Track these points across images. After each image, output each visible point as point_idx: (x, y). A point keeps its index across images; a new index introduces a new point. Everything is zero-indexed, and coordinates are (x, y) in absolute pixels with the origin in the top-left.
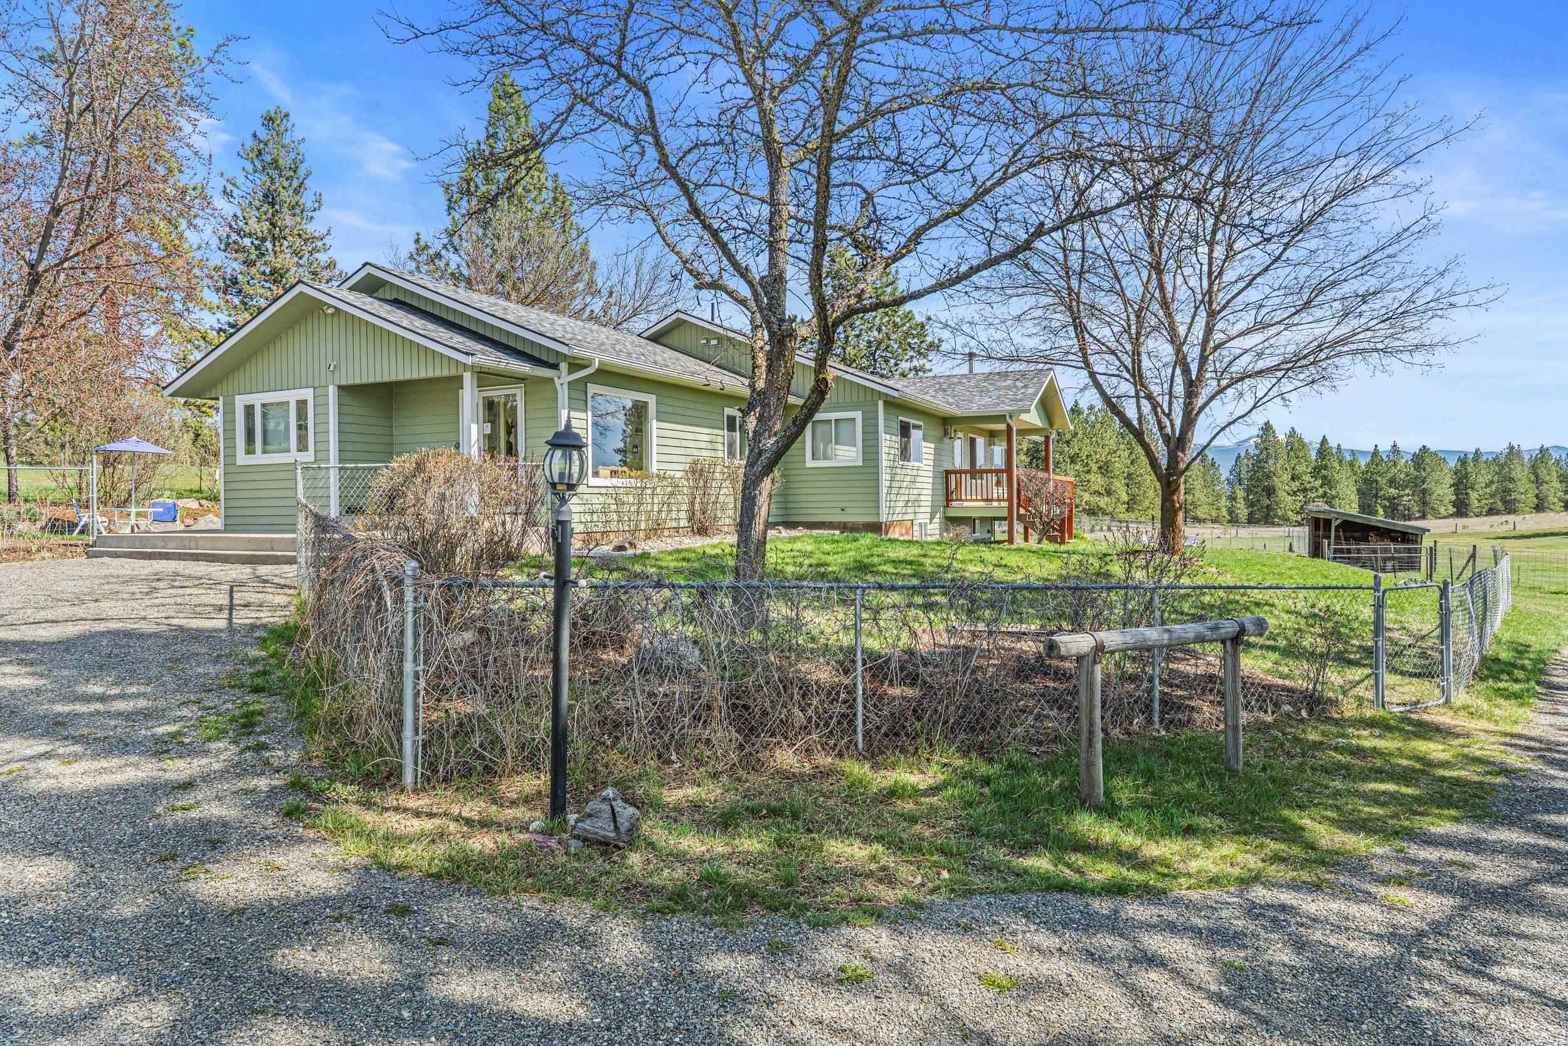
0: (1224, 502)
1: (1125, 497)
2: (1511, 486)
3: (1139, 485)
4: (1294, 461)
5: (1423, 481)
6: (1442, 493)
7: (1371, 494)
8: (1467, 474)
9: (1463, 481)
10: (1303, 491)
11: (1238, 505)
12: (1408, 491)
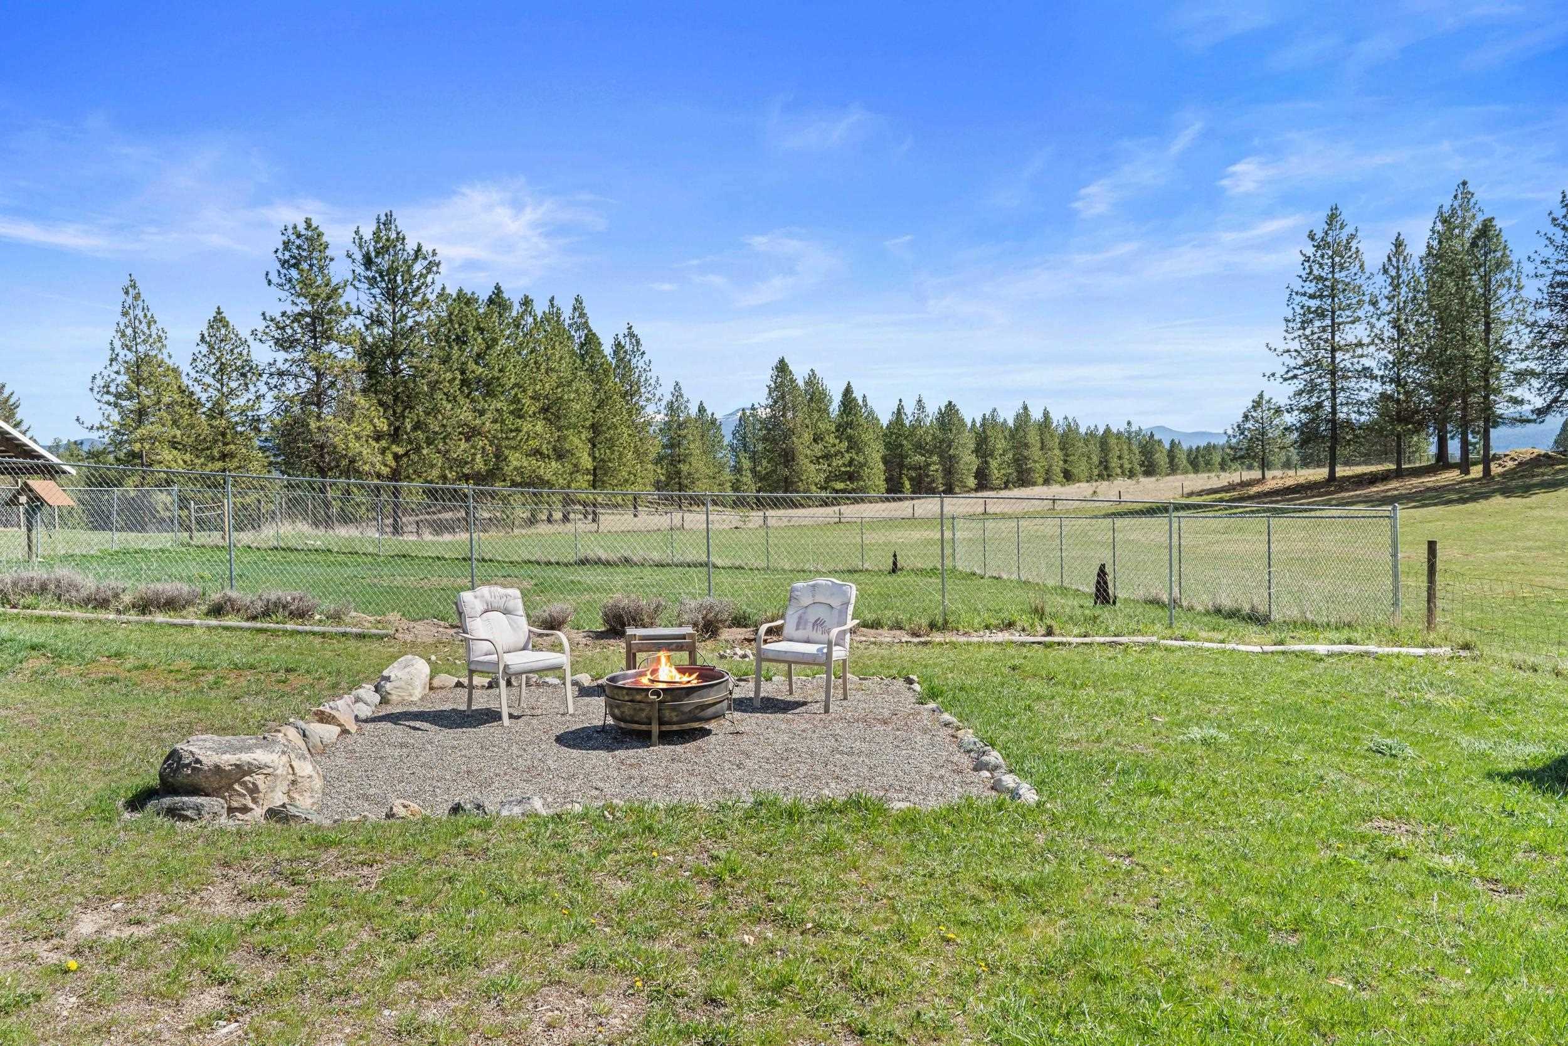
0: (727, 475)
1: (587, 462)
2: (1026, 453)
3: (611, 444)
4: (816, 415)
5: (950, 446)
6: (968, 461)
7: (895, 462)
8: (986, 438)
9: (982, 447)
10: (827, 457)
11: (745, 479)
12: (935, 458)
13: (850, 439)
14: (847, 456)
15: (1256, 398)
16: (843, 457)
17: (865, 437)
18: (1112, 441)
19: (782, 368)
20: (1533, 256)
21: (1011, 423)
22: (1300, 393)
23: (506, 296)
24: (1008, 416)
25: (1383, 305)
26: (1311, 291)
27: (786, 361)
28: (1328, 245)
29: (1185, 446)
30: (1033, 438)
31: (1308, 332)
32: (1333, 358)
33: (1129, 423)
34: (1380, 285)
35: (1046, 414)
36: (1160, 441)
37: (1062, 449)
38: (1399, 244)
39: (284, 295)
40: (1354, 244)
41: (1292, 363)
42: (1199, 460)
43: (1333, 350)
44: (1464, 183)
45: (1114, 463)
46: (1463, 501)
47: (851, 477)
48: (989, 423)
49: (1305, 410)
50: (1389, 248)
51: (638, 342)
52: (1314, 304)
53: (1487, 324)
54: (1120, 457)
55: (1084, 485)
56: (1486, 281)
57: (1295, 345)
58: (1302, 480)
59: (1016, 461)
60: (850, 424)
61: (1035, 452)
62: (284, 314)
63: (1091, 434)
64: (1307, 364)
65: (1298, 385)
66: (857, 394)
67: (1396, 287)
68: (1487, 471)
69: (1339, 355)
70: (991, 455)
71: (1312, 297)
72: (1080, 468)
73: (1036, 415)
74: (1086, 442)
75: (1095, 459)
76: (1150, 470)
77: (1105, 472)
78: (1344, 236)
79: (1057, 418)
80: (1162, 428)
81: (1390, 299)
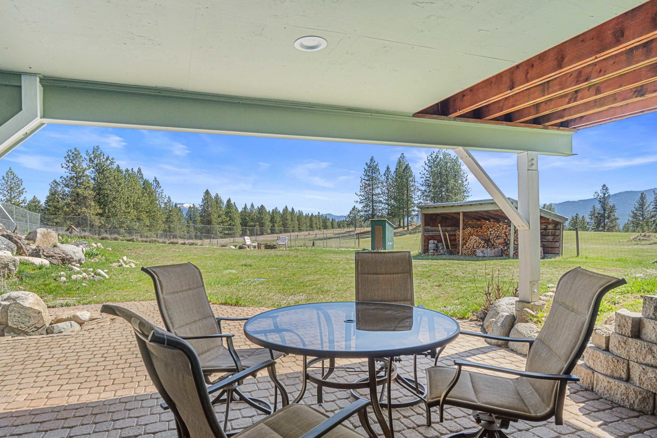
2: (286, 222)
4: (219, 209)
5: (262, 219)
6: (268, 224)
7: (244, 223)
8: (274, 217)
9: (272, 220)
10: (222, 222)
11: (191, 230)
12: (257, 223)
13: (230, 216)
14: (229, 222)
15: (353, 207)
16: (227, 222)
17: (235, 216)
18: (314, 219)
19: (207, 193)
20: (421, 172)
21: (281, 212)
22: (364, 207)
23: (121, 168)
24: (281, 210)
25: (385, 184)
26: (367, 179)
27: (209, 190)
28: (371, 167)
29: (337, 221)
30: (289, 217)
31: (366, 190)
32: (373, 197)
33: (319, 213)
34: (383, 178)
35: (293, 209)
36: (329, 219)
37: (298, 221)
38: (388, 168)
39: (67, 171)
40: (377, 167)
41: (362, 198)
42: (340, 225)
43: (372, 195)
44: (403, 154)
45: (314, 225)
46: (400, 236)
47: (230, 229)
48: (275, 211)
49: (366, 211)
50: (385, 169)
51: (158, 183)
52: (367, 182)
53: (407, 191)
54: (316, 224)
55: (305, 232)
56: (407, 180)
57: (363, 194)
58: (365, 231)
59: (283, 224)
60: (230, 212)
61: (289, 222)
62: (67, 177)
63: (307, 216)
64: (366, 199)
65: (364, 204)
66: (232, 202)
67: (387, 179)
68: (408, 229)
69: (374, 197)
70: (276, 222)
71: (367, 180)
72: (304, 228)
73: (290, 209)
74: (305, 218)
75: (308, 225)
76: (326, 227)
77: (311, 227)
78: (375, 165)
79: (296, 210)
80: (330, 214)
81: (386, 182)
